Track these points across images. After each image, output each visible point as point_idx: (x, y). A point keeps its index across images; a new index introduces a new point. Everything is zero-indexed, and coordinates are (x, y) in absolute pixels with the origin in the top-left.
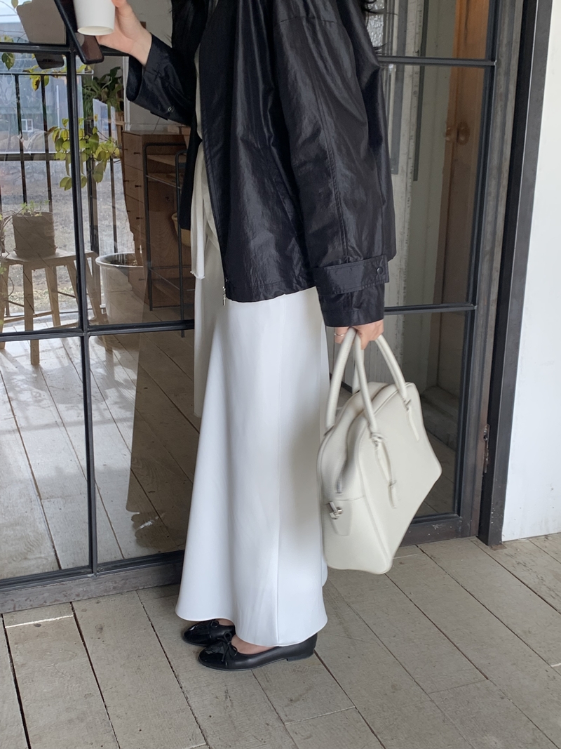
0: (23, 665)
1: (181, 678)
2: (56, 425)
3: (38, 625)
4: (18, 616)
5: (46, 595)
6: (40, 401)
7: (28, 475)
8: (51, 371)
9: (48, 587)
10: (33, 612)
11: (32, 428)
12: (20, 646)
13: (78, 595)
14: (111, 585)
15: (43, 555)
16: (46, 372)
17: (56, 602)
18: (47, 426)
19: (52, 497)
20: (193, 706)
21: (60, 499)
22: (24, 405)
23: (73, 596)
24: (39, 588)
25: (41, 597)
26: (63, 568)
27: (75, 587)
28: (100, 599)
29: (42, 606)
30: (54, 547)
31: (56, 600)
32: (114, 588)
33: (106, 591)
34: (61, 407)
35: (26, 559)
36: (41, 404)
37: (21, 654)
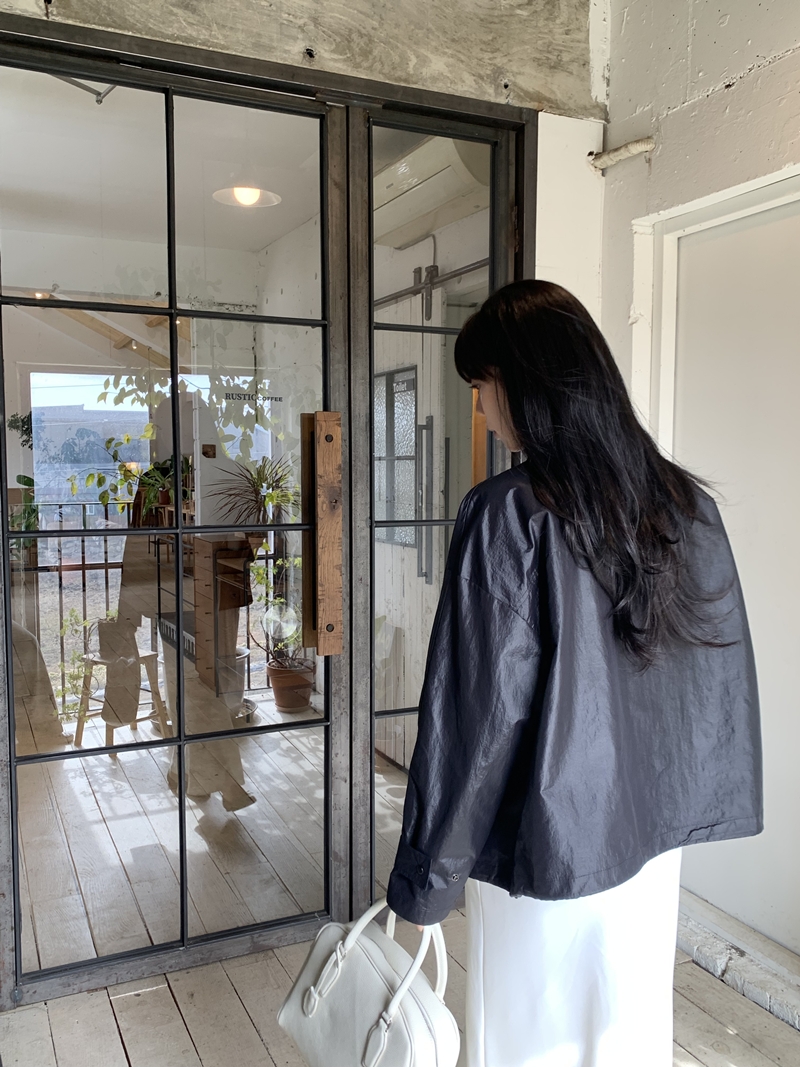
0: (128, 1030)
1: (261, 1032)
2: (139, 814)
3: (138, 995)
4: (119, 988)
5: (144, 968)
6: (122, 792)
7: (117, 862)
8: (129, 762)
9: (146, 960)
10: (133, 984)
11: (116, 817)
12: (124, 1014)
13: (171, 967)
14: (199, 956)
15: (137, 934)
16: (124, 763)
17: (153, 975)
18: (131, 815)
19: (140, 881)
20: (273, 1055)
21: (147, 883)
22: (108, 797)
23: (167, 968)
24: (139, 962)
25: (140, 970)
26: (155, 943)
27: (168, 959)
28: (190, 970)
29: (140, 978)
30: (146, 926)
31: (152, 972)
32: (202, 959)
33: (194, 962)
34: (143, 797)
35: (122, 938)
36: (124, 794)
37: (125, 1020)
